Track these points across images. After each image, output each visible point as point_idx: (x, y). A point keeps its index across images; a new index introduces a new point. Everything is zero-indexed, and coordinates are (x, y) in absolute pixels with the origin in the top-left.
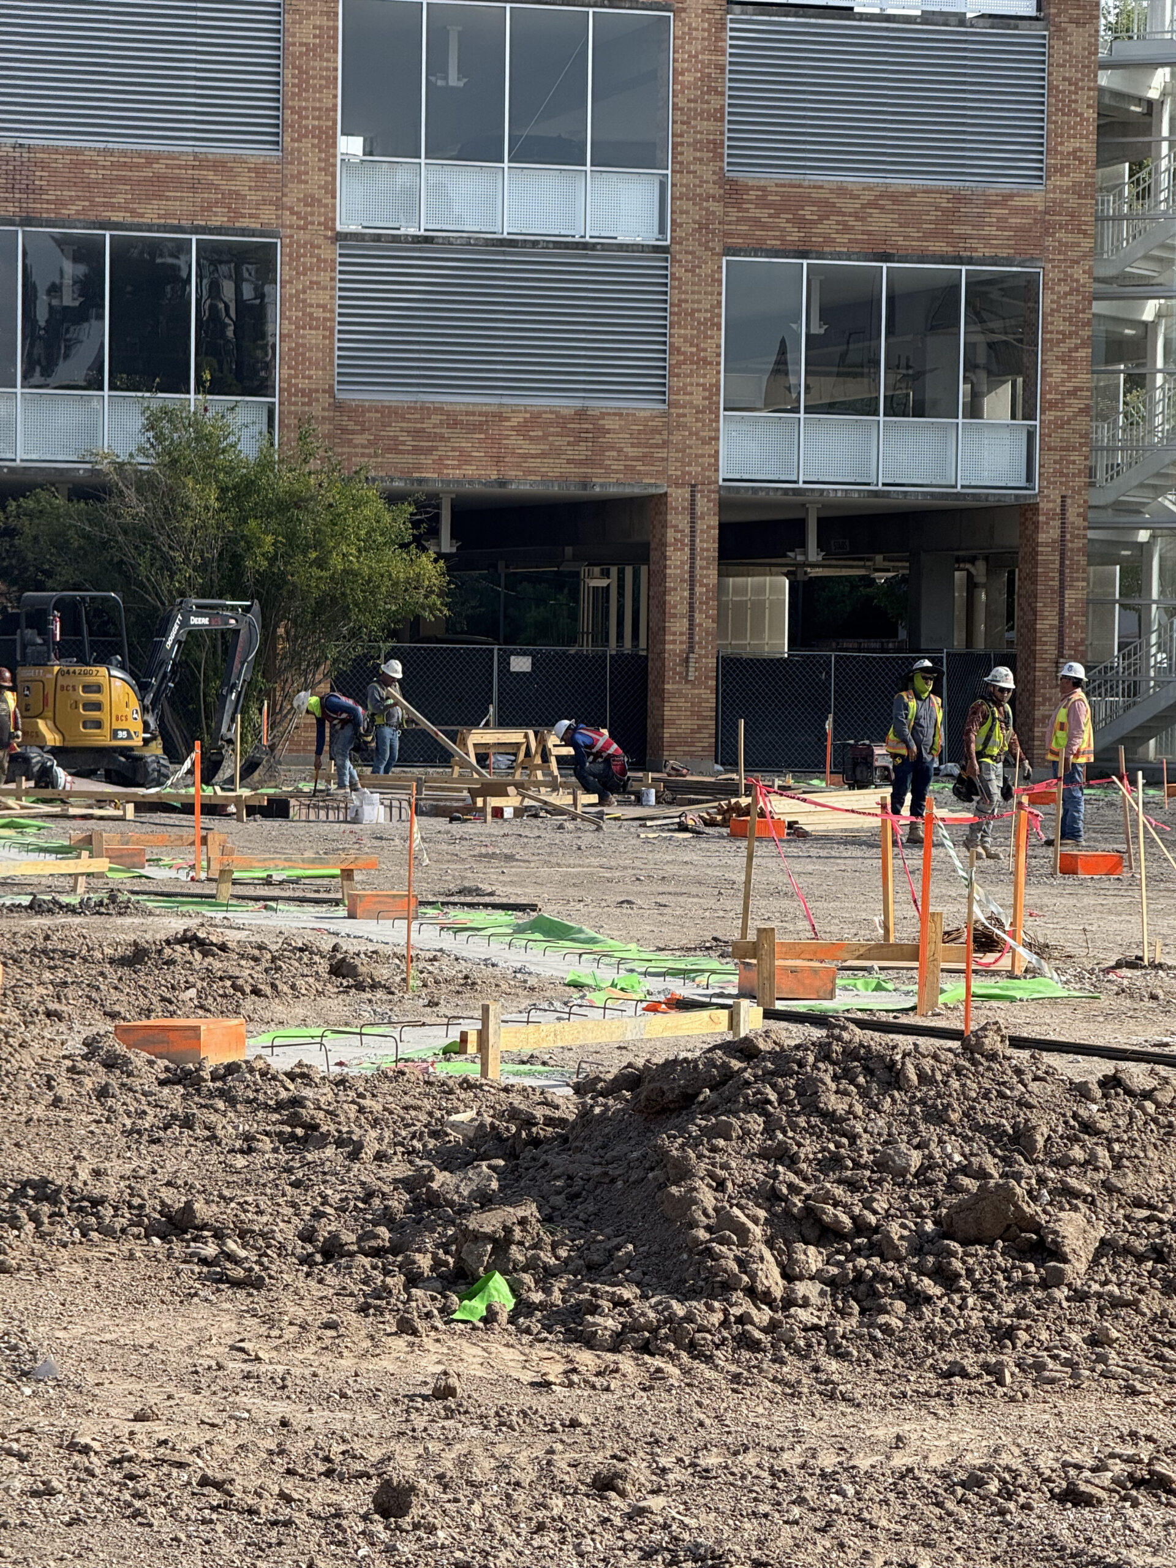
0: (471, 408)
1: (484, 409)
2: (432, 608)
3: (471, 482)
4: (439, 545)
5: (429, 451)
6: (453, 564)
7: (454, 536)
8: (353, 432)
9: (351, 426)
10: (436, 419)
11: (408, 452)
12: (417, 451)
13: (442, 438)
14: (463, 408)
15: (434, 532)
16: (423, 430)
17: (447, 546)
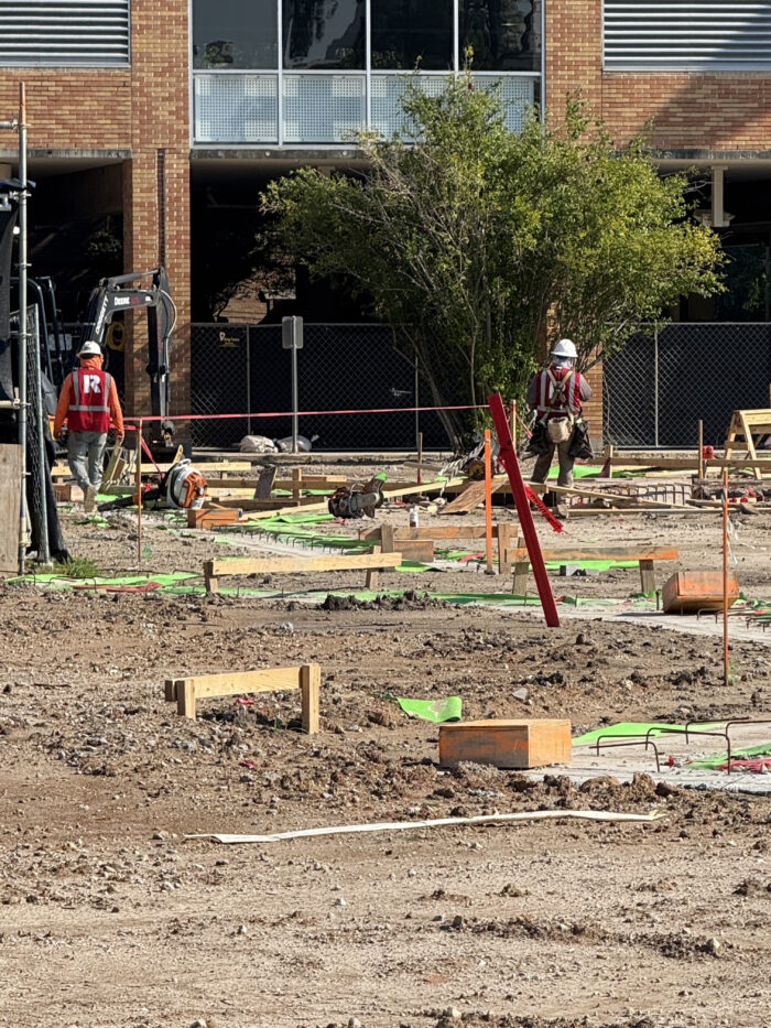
0: (743, 77)
1: (757, 77)
2: (708, 285)
3: (744, 154)
4: (711, 219)
5: (699, 122)
6: (728, 239)
7: (727, 208)
8: (623, 105)
9: (620, 98)
10: (707, 89)
11: (679, 124)
12: (688, 122)
13: (714, 108)
14: (737, 77)
15: (707, 206)
16: (693, 101)
17: (720, 218)
